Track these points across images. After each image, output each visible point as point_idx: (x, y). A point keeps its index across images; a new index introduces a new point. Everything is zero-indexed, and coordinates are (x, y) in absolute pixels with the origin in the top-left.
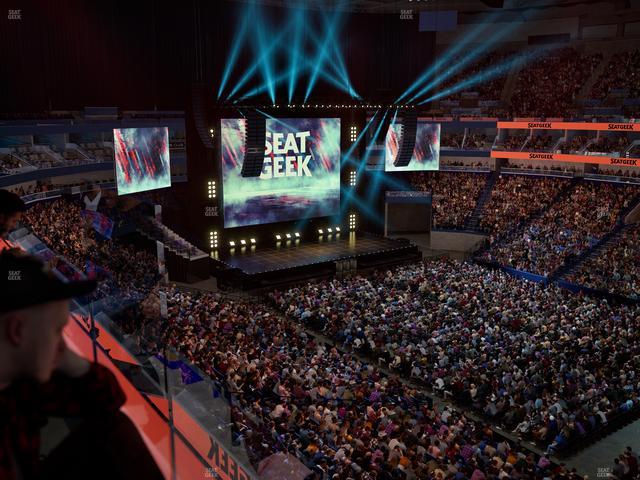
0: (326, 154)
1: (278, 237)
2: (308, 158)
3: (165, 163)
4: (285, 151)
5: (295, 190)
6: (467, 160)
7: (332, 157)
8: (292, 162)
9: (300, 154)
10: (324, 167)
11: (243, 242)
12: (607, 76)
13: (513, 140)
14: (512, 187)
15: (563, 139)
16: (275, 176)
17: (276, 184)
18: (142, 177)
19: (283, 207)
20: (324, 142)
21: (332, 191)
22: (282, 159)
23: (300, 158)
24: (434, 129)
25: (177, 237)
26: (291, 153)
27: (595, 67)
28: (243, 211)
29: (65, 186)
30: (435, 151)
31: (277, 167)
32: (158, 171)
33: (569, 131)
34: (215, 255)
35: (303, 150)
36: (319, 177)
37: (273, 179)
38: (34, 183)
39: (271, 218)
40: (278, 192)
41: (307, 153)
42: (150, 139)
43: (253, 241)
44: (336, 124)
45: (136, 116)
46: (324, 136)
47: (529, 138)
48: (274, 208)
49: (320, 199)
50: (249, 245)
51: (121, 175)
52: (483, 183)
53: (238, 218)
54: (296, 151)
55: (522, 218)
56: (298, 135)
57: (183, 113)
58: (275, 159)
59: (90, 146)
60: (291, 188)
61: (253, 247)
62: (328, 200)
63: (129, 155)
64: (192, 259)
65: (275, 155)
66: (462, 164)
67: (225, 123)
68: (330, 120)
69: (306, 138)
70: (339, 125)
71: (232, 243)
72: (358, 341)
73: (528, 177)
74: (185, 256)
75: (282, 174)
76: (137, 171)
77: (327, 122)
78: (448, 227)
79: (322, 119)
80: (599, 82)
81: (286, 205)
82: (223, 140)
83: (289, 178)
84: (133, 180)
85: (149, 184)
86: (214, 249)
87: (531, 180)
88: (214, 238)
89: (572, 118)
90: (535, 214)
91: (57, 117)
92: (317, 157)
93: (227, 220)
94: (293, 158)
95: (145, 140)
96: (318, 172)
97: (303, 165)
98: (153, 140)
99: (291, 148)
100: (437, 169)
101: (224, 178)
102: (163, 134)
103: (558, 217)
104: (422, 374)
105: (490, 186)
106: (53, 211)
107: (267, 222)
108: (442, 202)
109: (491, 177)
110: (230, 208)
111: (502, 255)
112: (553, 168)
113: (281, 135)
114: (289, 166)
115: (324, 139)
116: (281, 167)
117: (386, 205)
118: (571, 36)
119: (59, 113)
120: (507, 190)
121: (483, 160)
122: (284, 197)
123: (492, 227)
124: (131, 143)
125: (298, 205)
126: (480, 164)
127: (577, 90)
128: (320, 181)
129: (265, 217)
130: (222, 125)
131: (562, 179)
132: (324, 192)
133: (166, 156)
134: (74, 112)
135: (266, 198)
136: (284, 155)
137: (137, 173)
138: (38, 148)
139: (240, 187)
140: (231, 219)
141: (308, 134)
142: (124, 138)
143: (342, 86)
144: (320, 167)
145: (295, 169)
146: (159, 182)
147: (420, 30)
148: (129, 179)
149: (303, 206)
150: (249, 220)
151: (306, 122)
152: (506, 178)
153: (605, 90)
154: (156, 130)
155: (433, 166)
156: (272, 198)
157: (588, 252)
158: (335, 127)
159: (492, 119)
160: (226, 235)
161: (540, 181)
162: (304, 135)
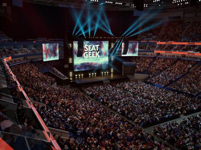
0: (104, 51)
1: (90, 74)
2: (99, 52)
3: (57, 53)
4: (92, 50)
5: (95, 61)
6: (148, 53)
7: (106, 52)
8: (94, 53)
9: (96, 51)
10: (103, 55)
11: (79, 75)
12: (190, 28)
13: (161, 47)
14: (160, 61)
15: (176, 47)
16: (89, 57)
17: (89, 59)
18: (50, 57)
19: (91, 66)
20: (103, 48)
21: (106, 61)
22: (91, 52)
23: (96, 52)
24: (136, 44)
25: (60, 73)
26: (94, 51)
27: (187, 26)
28: (80, 67)
29: (31, 59)
30: (136, 51)
31: (90, 54)
32: (55, 55)
33: (177, 45)
34: (71, 79)
35: (97, 50)
36: (102, 58)
37: (88, 58)
38: (23, 58)
39: (88, 69)
40: (90, 61)
41: (99, 51)
42: (53, 47)
43: (82, 75)
45: (52, 40)
46: (104, 46)
47: (166, 47)
48: (89, 66)
49: (102, 64)
50: (81, 76)
51: (44, 56)
52: (152, 60)
53: (78, 68)
54: (95, 50)
55: (161, 70)
56: (96, 46)
57: (63, 39)
58: (89, 52)
59: (38, 48)
61: (82, 77)
62: (105, 64)
63: (47, 51)
64: (64, 79)
65: (89, 51)
66: (146, 54)
67: (75, 42)
68: (105, 41)
69: (98, 46)
71: (76, 76)
72: (102, 100)
73: (165, 58)
74: (62, 78)
75: (91, 57)
76: (49, 55)
77: (104, 42)
78: (139, 72)
80: (187, 30)
81: (92, 65)
82: (74, 47)
83: (93, 58)
84: (48, 57)
85: (52, 59)
86: (71, 77)
87: (166, 59)
88: (71, 74)
89: (178, 41)
90: (165, 69)
91: (30, 40)
92: (101, 52)
93: (75, 69)
94: (94, 52)
95: (51, 47)
96: (102, 56)
97: (97, 54)
98: (54, 47)
99: (94, 49)
100: (137, 56)
101: (74, 57)
102: (57, 45)
103: (171, 70)
104: (115, 108)
105: (154, 61)
106: (27, 65)
107: (86, 70)
108: (139, 65)
109: (154, 58)
110: (76, 66)
111: (152, 80)
112: (172, 56)
113: (91, 46)
114: (93, 54)
116: (91, 55)
117: (123, 66)
118: (181, 17)
119: (30, 39)
120: (158, 62)
121: (152, 53)
122: (92, 63)
123: (152, 72)
124: (48, 48)
125: (96, 65)
126: (152, 54)
127: (181, 33)
128: (101, 59)
129: (86, 68)
130: (74, 43)
131: (174, 59)
132: (104, 62)
133: (58, 51)
134: (35, 39)
135: (86, 63)
136: (92, 51)
137: (49, 56)
138: (24, 49)
139: (79, 60)
140: (76, 69)
141: (99, 45)
142: (45, 46)
143: (109, 33)
144: (102, 55)
145: (95, 55)
146: (55, 58)
147: (134, 16)
148: (47, 57)
149: (97, 66)
150: (81, 69)
151: (98, 42)
152: (159, 58)
153: (189, 33)
154: (55, 44)
155: (136, 55)
156: (88, 63)
157: (177, 80)
158: (107, 43)
159: (155, 41)
160: (75, 73)
161: (168, 60)
162: (97, 46)
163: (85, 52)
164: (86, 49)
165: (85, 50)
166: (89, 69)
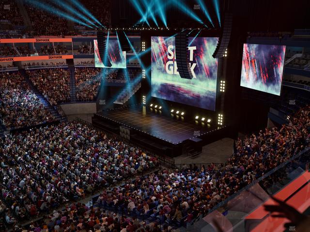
0: (206, 64)
1: (172, 111)
2: (194, 65)
3: (123, 57)
5: (185, 85)
7: (211, 67)
9: (189, 61)
10: (205, 73)
11: (156, 106)
16: (175, 73)
19: (178, 94)
20: (205, 55)
21: (209, 92)
28: (159, 90)
31: (176, 68)
35: (191, 59)
36: (201, 80)
39: (172, 98)
41: (194, 61)
43: (160, 107)
44: (215, 41)
46: (206, 50)
48: (173, 92)
49: (201, 95)
51: (97, 59)
53: (157, 92)
56: (189, 48)
58: (175, 62)
60: (183, 83)
61: (160, 111)
62: (206, 97)
67: (153, 39)
68: (211, 39)
69: (194, 51)
70: (217, 42)
71: (152, 105)
77: (208, 40)
79: (205, 38)
88: (144, 99)
92: (200, 65)
95: (111, 45)
96: (200, 76)
107: (170, 100)
110: (154, 86)
115: (206, 52)
122: (179, 88)
125: (187, 95)
128: (200, 82)
129: (169, 97)
132: (204, 92)
135: (170, 85)
139: (158, 76)
140: (154, 92)
141: (195, 48)
144: (202, 73)
146: (119, 65)
149: (189, 97)
150: (162, 95)
151: (194, 40)
156: (173, 86)
158: (214, 44)
162: (192, 49)
163: (168, 60)
164: (170, 55)
165: (169, 57)
166: (175, 99)
